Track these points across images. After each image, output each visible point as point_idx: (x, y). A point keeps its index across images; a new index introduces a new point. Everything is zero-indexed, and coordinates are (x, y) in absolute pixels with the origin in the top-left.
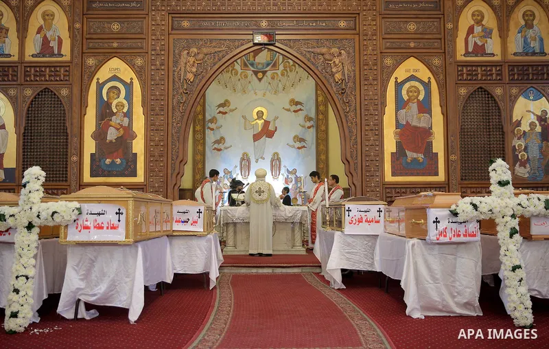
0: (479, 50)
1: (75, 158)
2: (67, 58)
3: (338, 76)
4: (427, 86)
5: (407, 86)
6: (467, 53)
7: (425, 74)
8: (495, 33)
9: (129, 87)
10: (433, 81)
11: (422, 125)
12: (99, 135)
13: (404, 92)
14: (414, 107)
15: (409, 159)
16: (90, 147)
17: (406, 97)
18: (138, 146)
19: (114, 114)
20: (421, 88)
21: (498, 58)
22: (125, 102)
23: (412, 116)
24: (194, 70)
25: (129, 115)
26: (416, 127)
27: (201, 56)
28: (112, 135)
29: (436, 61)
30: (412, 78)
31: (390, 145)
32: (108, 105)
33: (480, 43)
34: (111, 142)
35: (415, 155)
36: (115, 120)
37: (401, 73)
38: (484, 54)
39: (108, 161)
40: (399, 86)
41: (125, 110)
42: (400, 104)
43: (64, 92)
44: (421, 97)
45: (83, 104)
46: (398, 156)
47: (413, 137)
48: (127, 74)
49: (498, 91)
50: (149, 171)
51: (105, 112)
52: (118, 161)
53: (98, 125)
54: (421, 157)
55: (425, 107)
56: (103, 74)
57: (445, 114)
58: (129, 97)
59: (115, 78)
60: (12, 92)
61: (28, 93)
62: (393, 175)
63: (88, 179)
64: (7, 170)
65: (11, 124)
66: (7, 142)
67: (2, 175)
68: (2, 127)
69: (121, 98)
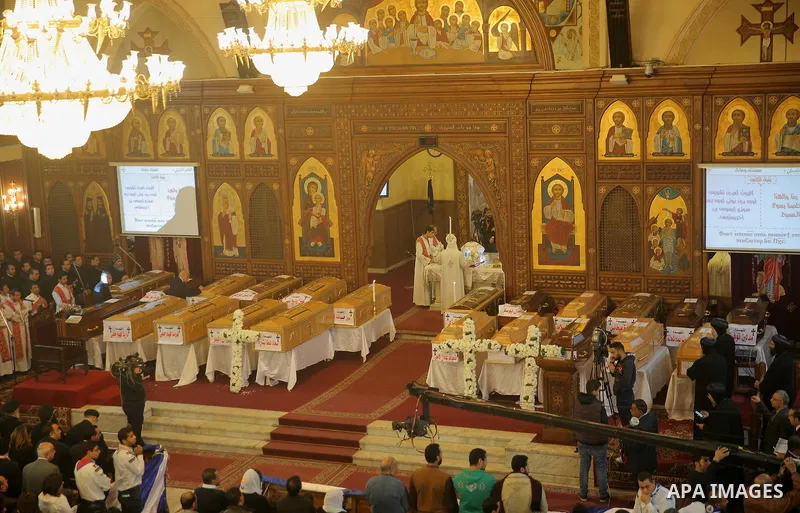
0: (620, 150)
1: (287, 242)
2: (276, 157)
3: (491, 176)
4: (570, 184)
5: (553, 183)
6: (608, 154)
7: (568, 172)
8: (635, 134)
9: (324, 182)
10: (576, 179)
11: (565, 220)
12: (305, 222)
13: (549, 190)
14: (558, 203)
15: (554, 251)
16: (298, 232)
17: (551, 195)
18: (334, 232)
19: (314, 205)
20: (565, 186)
21: (637, 158)
22: (322, 195)
23: (557, 211)
24: (373, 169)
25: (325, 205)
26: (559, 221)
27: (377, 157)
28: (314, 222)
29: (578, 162)
30: (557, 177)
31: (537, 238)
32: (310, 197)
33: (620, 144)
34: (313, 228)
35: (559, 247)
36: (315, 210)
37: (547, 172)
38: (624, 154)
39: (312, 244)
40: (545, 184)
41: (322, 202)
43: (276, 187)
44: (565, 194)
45: (290, 197)
46: (545, 246)
47: (559, 231)
48: (323, 172)
49: (636, 190)
50: (343, 254)
51: (307, 204)
52: (320, 244)
53: (302, 214)
54: (564, 248)
55: (568, 204)
56: (304, 171)
57: (586, 209)
58: (325, 191)
59: (312, 175)
60: (238, 186)
61: (250, 186)
62: (540, 263)
63: (298, 258)
64: (241, 249)
65: (239, 212)
66: (238, 226)
67: (236, 252)
68: (234, 214)
69: (319, 192)
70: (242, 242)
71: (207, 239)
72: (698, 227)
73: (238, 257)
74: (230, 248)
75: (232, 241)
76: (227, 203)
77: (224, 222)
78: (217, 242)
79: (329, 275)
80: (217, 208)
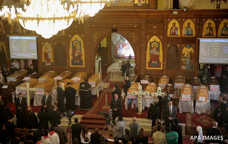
0: (174, 34)
1: (67, 61)
2: (64, 34)
3: (134, 41)
4: (159, 44)
5: (153, 43)
6: (170, 35)
7: (158, 40)
8: (179, 29)
9: (80, 42)
10: (160, 42)
11: (157, 54)
12: (73, 55)
13: (152, 45)
14: (155, 49)
15: (153, 63)
16: (71, 58)
17: (153, 47)
18: (83, 58)
19: (77, 49)
20: (157, 44)
21: (179, 36)
22: (79, 46)
23: (154, 52)
24: (96, 38)
25: (80, 50)
26: (155, 55)
27: (98, 35)
28: (76, 55)
29: (161, 37)
30: (155, 41)
31: (148, 60)
32: (75, 47)
33: (174, 32)
34: (76, 56)
35: (155, 62)
36: (77, 51)
37: (151, 40)
38: (175, 35)
39: (76, 61)
40: (151, 44)
41: (79, 49)
42: (151, 48)
43: (64, 44)
44: (157, 47)
45: (69, 47)
46: (150, 62)
47: (155, 57)
48: (80, 39)
49: (179, 46)
50: (86, 64)
51: (74, 49)
52: (78, 61)
53: (73, 52)
54: (156, 63)
55: (158, 49)
56: (73, 39)
57: (163, 51)
58: (80, 45)
59: (76, 40)
60: (51, 43)
61: (55, 43)
62: (148, 67)
63: (71, 66)
64: (51, 63)
65: (51, 51)
66: (51, 56)
67: (50, 64)
68: (49, 52)
69: (78, 46)
70: (52, 61)
71: (40, 60)
72: (197, 56)
73: (51, 66)
74: (48, 63)
75: (48, 61)
76: (47, 48)
77: (46, 55)
78: (43, 60)
79: (81, 71)
80: (44, 50)
